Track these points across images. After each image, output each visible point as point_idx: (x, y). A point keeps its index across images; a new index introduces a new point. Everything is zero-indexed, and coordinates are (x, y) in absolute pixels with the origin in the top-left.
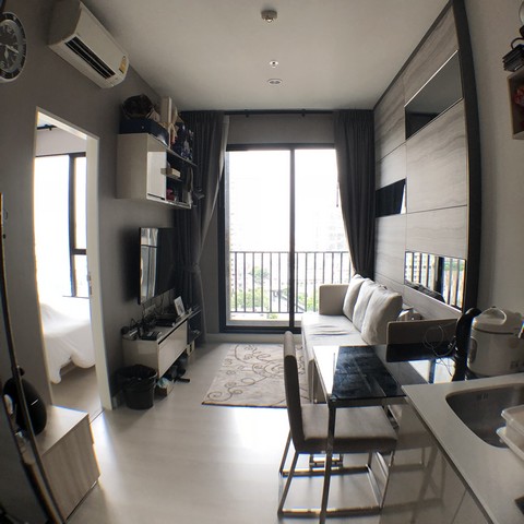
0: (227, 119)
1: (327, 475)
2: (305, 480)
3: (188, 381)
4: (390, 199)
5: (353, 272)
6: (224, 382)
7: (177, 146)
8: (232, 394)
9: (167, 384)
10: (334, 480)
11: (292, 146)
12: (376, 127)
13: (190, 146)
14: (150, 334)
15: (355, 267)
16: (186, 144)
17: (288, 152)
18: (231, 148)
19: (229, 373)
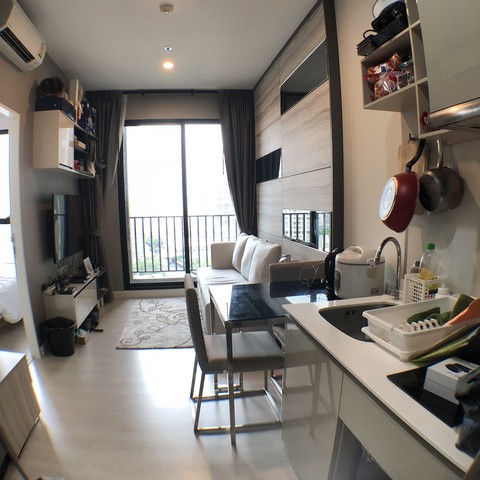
0: (125, 98)
1: (231, 398)
2: (213, 404)
3: (102, 331)
4: (269, 167)
5: (239, 231)
6: (133, 331)
7: (82, 122)
8: (141, 340)
9: (83, 334)
10: (238, 402)
11: (182, 122)
12: (256, 105)
13: (93, 122)
14: (66, 290)
15: (241, 226)
16: (90, 119)
17: (179, 127)
18: (129, 123)
19: (136, 323)
